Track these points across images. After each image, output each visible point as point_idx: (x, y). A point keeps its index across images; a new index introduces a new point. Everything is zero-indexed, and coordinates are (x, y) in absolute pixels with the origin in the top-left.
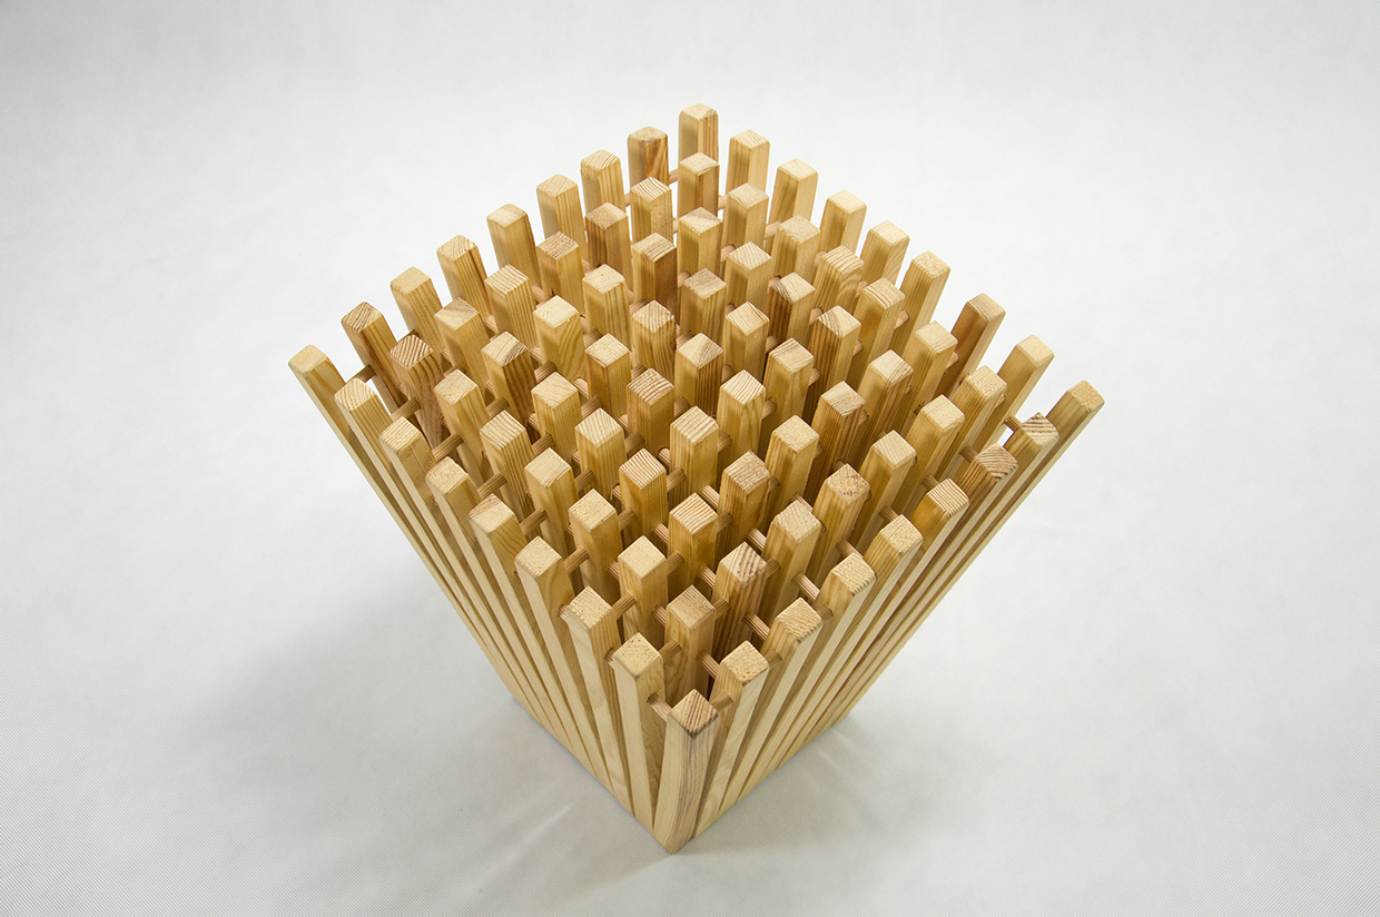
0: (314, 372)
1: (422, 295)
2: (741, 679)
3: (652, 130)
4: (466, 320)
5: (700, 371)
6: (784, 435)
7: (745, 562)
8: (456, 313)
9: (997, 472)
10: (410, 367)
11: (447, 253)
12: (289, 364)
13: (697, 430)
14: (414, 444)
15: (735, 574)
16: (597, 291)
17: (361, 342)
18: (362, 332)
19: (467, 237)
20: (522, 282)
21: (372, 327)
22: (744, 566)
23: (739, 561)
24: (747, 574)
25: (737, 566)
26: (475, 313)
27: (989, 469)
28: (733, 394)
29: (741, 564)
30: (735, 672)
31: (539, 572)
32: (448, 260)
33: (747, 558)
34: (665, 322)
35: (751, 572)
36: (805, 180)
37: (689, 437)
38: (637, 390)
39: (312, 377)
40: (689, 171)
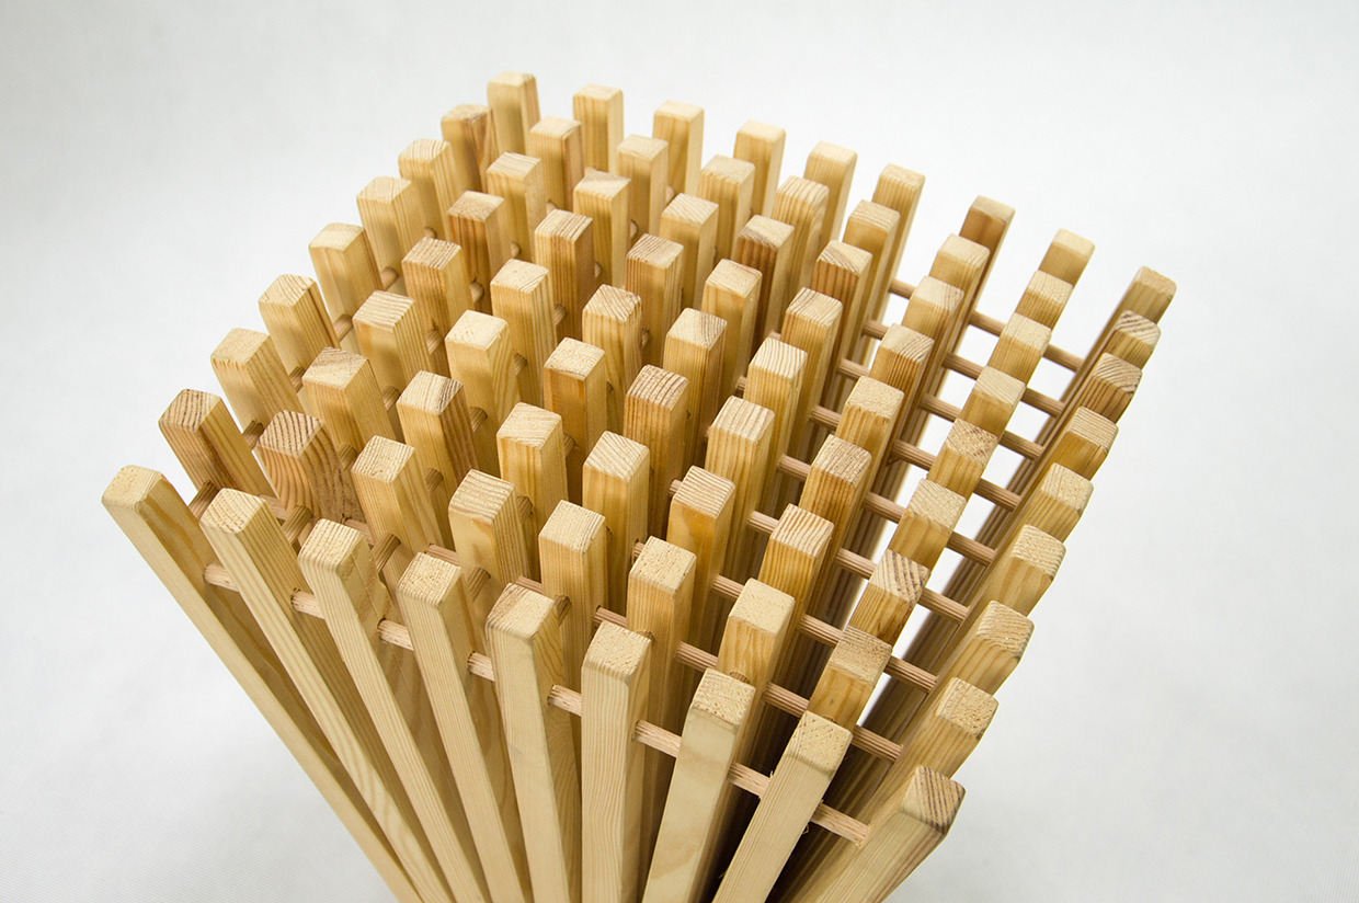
0: (149, 500)
1: (264, 362)
2: (973, 731)
3: (470, 107)
4: (355, 372)
5: (709, 354)
6: (863, 402)
7: (901, 575)
8: (334, 367)
9: (1127, 386)
10: (301, 452)
11: (278, 299)
12: (105, 502)
13: (750, 425)
14: (355, 551)
15: (896, 593)
16: (519, 293)
17: (198, 446)
18: (200, 429)
19: (296, 274)
20: (408, 307)
21: (211, 419)
22: (902, 580)
23: (892, 575)
24: (911, 588)
25: (893, 582)
26: (363, 360)
27: (1118, 385)
28: (771, 369)
29: (897, 578)
30: (961, 724)
31: (629, 670)
32: (282, 309)
33: (900, 568)
34: (633, 307)
35: (915, 586)
36: (694, 120)
37: (745, 436)
38: (644, 395)
39: (147, 508)
40: (547, 138)
